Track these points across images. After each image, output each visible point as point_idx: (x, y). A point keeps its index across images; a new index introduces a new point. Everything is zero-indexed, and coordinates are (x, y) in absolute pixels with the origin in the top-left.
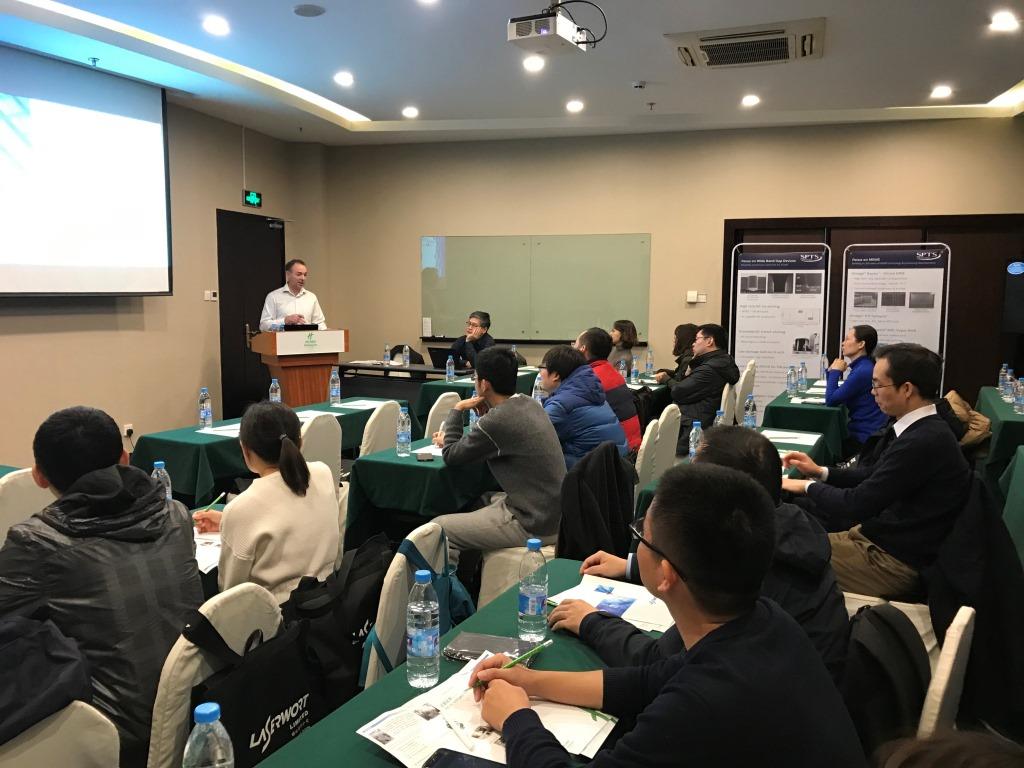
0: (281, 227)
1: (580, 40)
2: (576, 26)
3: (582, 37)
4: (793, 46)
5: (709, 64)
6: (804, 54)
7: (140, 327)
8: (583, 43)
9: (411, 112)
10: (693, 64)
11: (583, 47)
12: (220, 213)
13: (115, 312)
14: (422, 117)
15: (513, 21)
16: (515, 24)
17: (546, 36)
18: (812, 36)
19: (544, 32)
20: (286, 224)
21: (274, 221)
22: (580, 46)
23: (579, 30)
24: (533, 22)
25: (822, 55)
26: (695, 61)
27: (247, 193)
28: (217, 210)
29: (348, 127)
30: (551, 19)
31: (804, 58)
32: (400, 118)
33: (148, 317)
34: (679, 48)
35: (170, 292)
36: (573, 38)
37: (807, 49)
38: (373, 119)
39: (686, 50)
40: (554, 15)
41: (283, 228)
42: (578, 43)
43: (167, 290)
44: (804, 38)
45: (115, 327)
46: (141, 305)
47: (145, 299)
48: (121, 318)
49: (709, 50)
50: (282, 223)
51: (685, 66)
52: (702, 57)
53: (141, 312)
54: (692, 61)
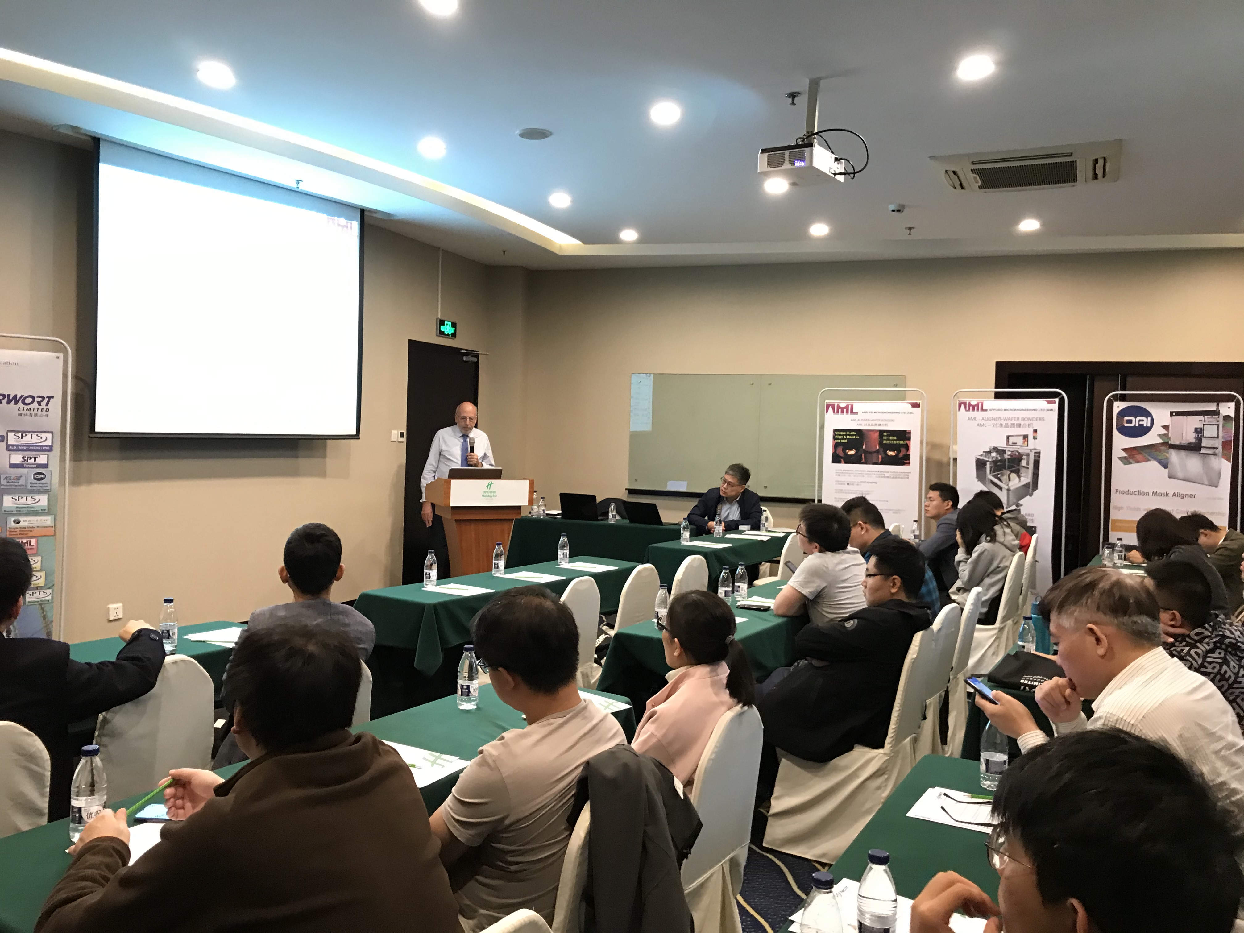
0: (475, 359)
1: (837, 172)
2: (834, 156)
3: (840, 168)
4: (1083, 169)
5: (980, 187)
6: (1095, 177)
7: (322, 474)
8: (840, 174)
9: (629, 235)
10: (962, 186)
11: (841, 178)
12: (411, 342)
13: (297, 457)
14: (642, 241)
15: (763, 151)
16: (766, 155)
17: (800, 168)
18: (1105, 158)
19: (798, 164)
20: (480, 356)
21: (468, 353)
22: (838, 177)
23: (836, 159)
24: (787, 153)
25: (1116, 179)
26: (964, 184)
27: (442, 323)
28: (410, 341)
29: (557, 252)
30: (807, 150)
31: (1095, 181)
32: (616, 241)
33: (331, 462)
34: (946, 171)
35: (357, 436)
36: (831, 168)
37: (1099, 172)
38: (585, 242)
39: (954, 173)
40: (811, 145)
41: (478, 362)
42: (835, 174)
43: (354, 433)
44: (1096, 161)
45: (295, 473)
46: (325, 447)
47: (329, 442)
48: (303, 462)
49: (980, 173)
50: (477, 356)
51: (953, 189)
52: (973, 181)
53: (324, 456)
54: (961, 185)
